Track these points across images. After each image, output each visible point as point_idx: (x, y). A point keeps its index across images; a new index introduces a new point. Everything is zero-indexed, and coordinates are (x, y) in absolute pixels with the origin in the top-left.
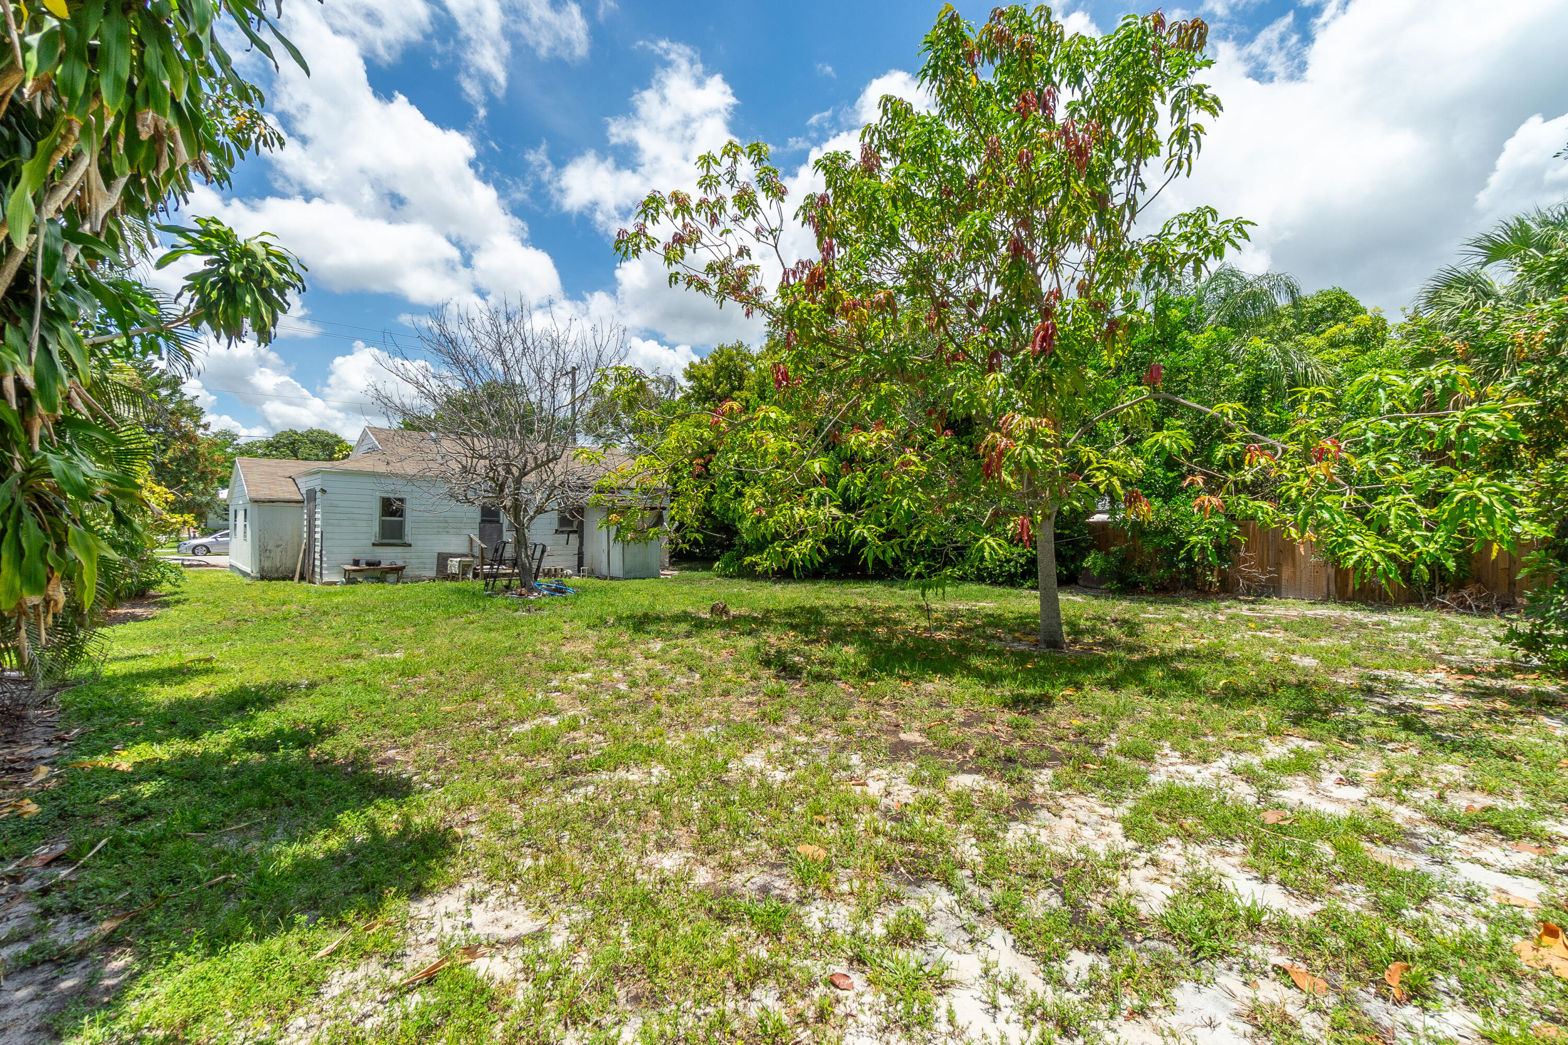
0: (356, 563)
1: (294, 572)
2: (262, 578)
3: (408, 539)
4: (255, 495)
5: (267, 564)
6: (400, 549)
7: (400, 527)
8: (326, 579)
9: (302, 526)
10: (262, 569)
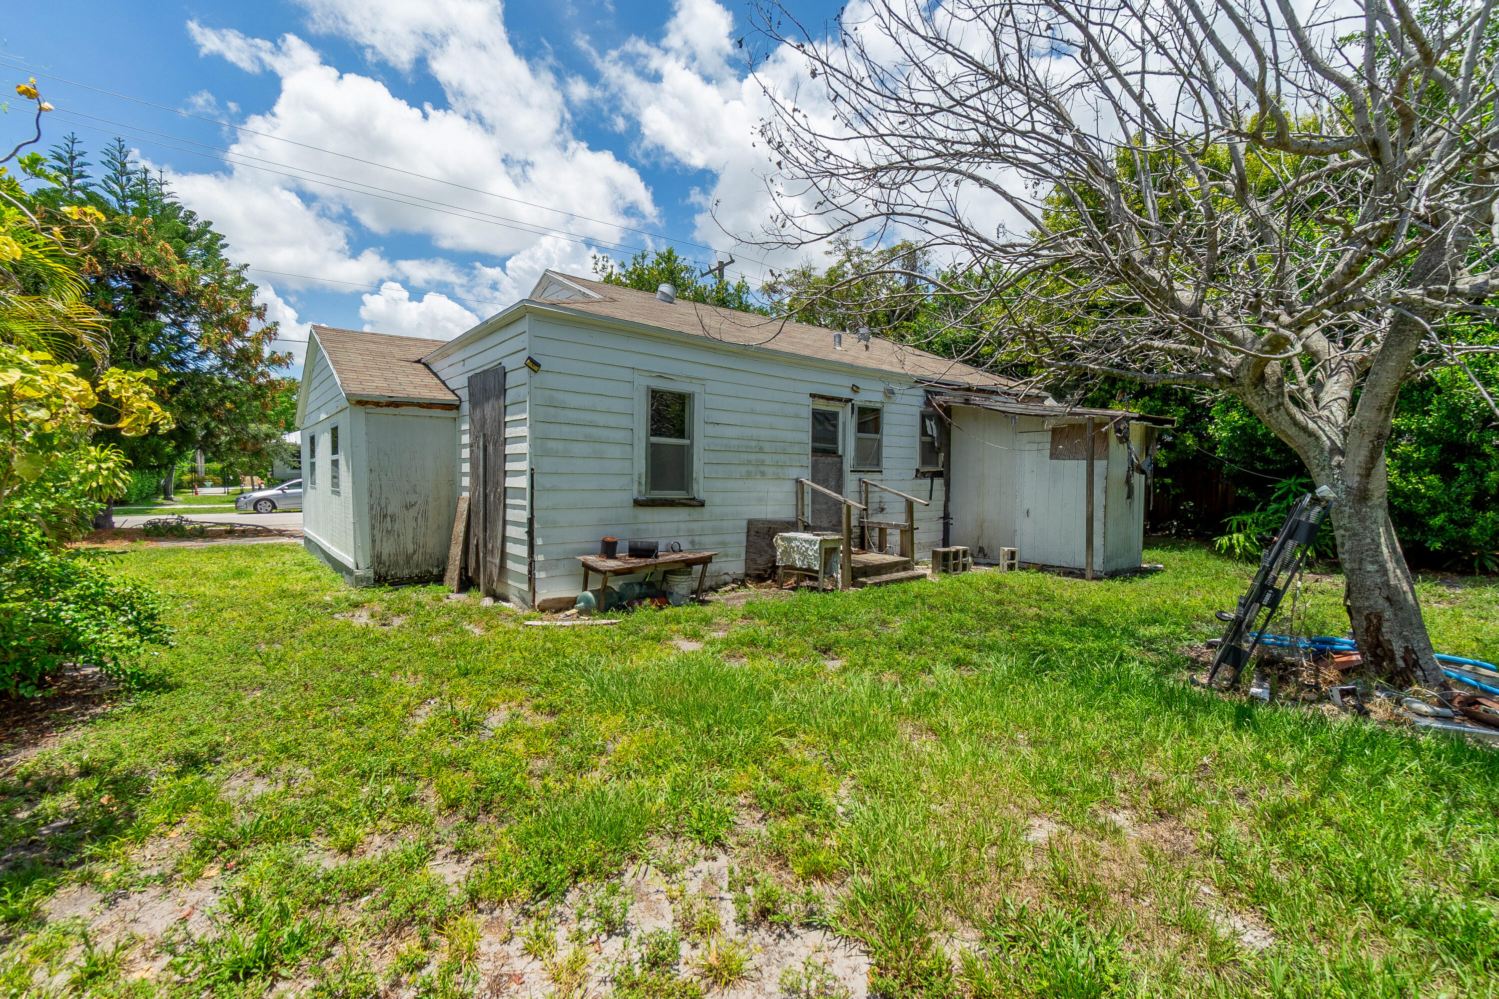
0: (609, 549)
1: (443, 564)
2: (380, 580)
3: (700, 490)
4: (356, 389)
5: (387, 548)
6: (681, 514)
7: (683, 457)
8: (544, 594)
9: (457, 461)
10: (377, 559)
